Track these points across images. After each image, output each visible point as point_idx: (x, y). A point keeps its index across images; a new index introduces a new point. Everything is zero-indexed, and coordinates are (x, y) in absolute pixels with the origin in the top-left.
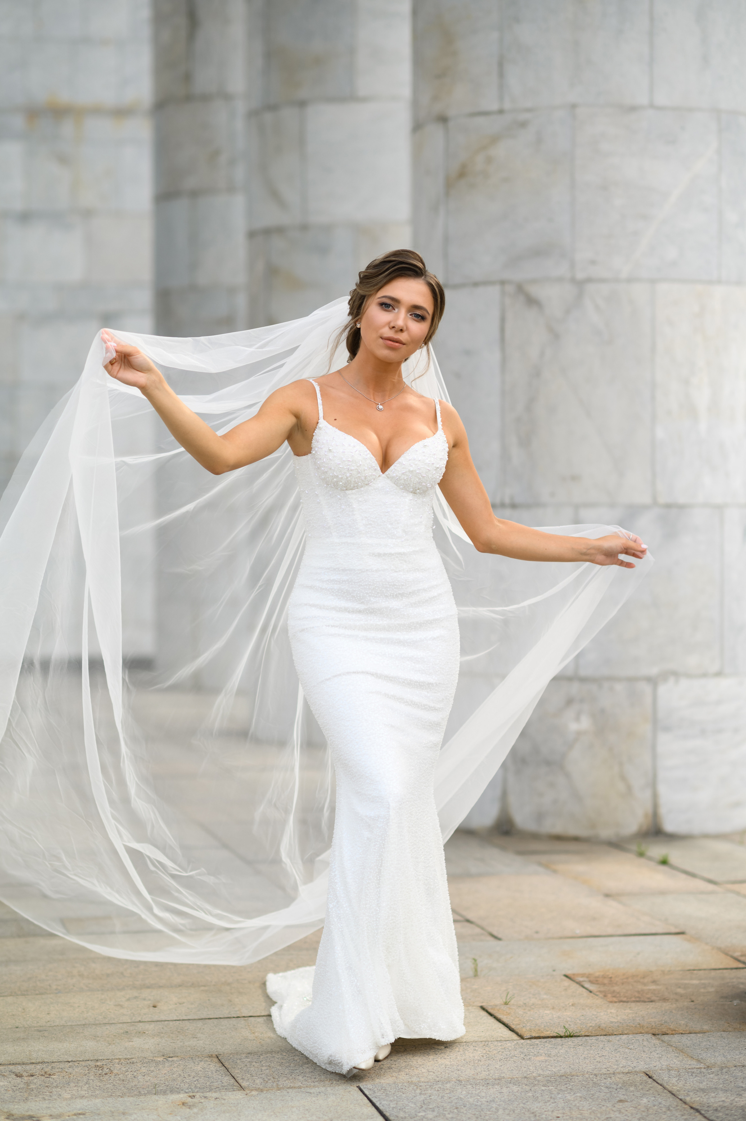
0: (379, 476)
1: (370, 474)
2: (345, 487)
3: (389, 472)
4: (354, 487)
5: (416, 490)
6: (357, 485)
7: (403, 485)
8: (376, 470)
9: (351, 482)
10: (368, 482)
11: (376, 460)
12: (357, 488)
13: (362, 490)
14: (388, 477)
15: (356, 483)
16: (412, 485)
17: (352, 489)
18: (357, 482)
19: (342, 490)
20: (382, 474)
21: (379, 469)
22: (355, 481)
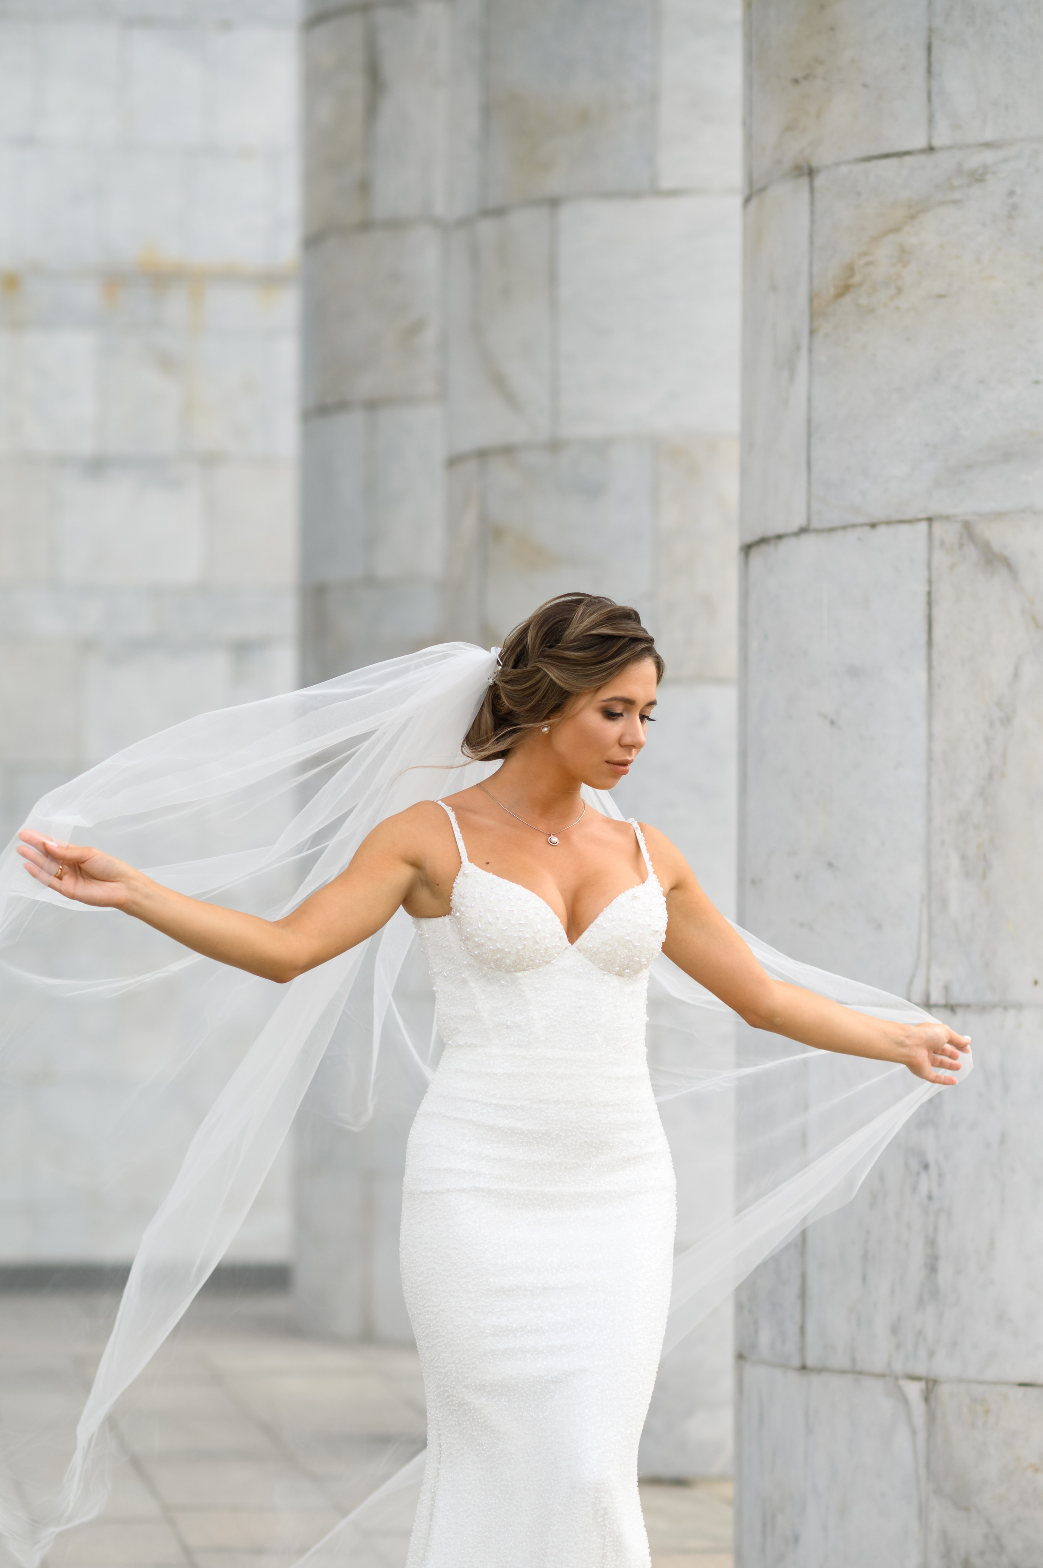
0: (566, 948)
1: (554, 944)
2: (512, 967)
3: (580, 941)
4: (528, 966)
5: (624, 970)
6: (532, 963)
7: (603, 961)
8: (561, 938)
9: (523, 958)
10: (550, 958)
11: (561, 922)
12: (533, 969)
13: (540, 971)
14: (579, 950)
15: (532, 960)
16: (618, 961)
17: (524, 970)
18: (532, 958)
19: (508, 972)
20: (570, 944)
21: (565, 936)
22: (531, 957)
